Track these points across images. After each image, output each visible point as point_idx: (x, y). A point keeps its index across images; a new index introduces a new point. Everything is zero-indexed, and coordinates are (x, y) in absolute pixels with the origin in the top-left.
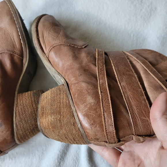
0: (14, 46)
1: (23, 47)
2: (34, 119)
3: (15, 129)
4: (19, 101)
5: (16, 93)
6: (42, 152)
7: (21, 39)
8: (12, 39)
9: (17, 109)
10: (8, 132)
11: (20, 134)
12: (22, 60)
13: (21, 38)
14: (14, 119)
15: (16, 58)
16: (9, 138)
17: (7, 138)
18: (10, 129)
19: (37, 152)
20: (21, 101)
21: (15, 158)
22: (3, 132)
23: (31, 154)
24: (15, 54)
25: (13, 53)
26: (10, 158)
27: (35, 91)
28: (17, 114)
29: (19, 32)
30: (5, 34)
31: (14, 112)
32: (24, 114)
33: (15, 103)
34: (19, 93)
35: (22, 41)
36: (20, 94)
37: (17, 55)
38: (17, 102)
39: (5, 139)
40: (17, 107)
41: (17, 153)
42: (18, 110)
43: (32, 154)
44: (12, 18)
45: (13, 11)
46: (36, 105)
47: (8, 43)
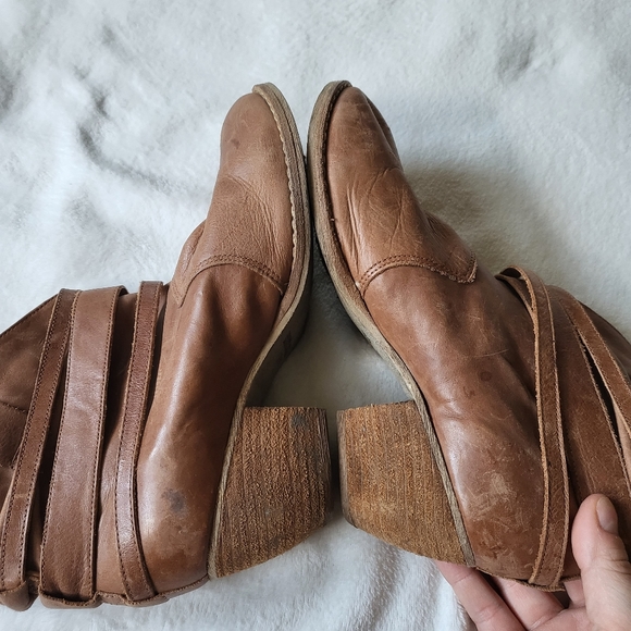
0: (268, 249)
1: (294, 255)
2: (285, 507)
3: (217, 528)
4: (245, 433)
5: (241, 403)
6: (278, 624)
7: (295, 232)
8: (267, 224)
9: (235, 460)
10: (195, 534)
11: (230, 545)
12: (281, 298)
13: (294, 227)
14: (221, 493)
15: (266, 287)
16: (193, 554)
17: (187, 553)
18: (205, 526)
19: (259, 619)
20: (254, 436)
21: (183, 621)
22: (179, 528)
23: (239, 623)
24: (265, 276)
25: (260, 269)
26: (165, 616)
27: (300, 409)
28: (234, 477)
29: (293, 208)
30: (246, 203)
31: (226, 468)
32: (256, 482)
33: (233, 437)
34: (249, 404)
35: (295, 235)
36: (254, 411)
37: (269, 280)
38: (240, 434)
39: (181, 554)
40: (235, 451)
41: (191, 606)
42: (240, 462)
43: (243, 622)
44: (277, 157)
45: (284, 135)
46: (298, 458)
47: (250, 236)
